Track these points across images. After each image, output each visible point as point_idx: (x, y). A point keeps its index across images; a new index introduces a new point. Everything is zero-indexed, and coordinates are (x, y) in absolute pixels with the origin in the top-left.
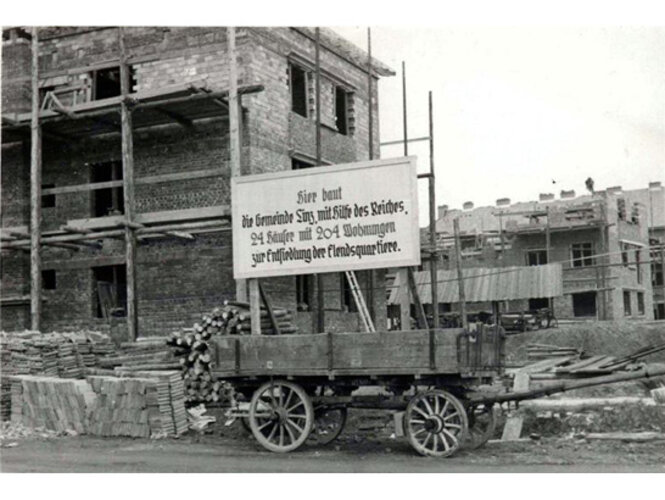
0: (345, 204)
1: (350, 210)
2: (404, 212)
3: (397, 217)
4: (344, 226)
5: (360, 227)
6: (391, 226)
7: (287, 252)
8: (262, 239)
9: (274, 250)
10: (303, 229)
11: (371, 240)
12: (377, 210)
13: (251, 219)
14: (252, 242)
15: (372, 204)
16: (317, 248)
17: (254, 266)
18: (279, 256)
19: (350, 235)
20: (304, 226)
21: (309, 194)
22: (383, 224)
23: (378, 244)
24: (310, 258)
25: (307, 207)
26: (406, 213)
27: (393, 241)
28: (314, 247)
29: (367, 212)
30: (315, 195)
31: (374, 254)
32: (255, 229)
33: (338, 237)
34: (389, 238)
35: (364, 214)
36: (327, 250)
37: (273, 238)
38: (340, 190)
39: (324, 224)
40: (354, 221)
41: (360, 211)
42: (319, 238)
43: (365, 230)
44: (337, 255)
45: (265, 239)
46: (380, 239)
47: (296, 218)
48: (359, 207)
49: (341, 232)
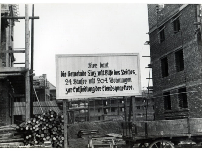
0: (110, 70)
1: (112, 72)
2: (135, 74)
3: (132, 76)
4: (110, 78)
5: (116, 79)
6: (129, 79)
7: (83, 88)
8: (71, 82)
9: (77, 87)
10: (91, 79)
11: (122, 84)
12: (124, 73)
13: (66, 73)
14: (66, 83)
15: (122, 70)
16: (98, 87)
17: (67, 94)
18: (79, 90)
19: (112, 82)
20: (91, 77)
21: (94, 64)
22: (126, 78)
23: (124, 86)
24: (94, 91)
25: (93, 70)
26: (136, 75)
27: (131, 86)
28: (96, 86)
29: (120, 73)
30: (96, 65)
31: (123, 90)
32: (67, 77)
33: (107, 82)
34: (129, 84)
35: (118, 74)
36: (102, 88)
37: (76, 82)
38: (108, 64)
39: (101, 77)
40: (114, 77)
41: (116, 73)
42: (98, 83)
43: (119, 81)
44: (106, 90)
45: (73, 82)
46: (125, 84)
47: (87, 74)
48: (116, 71)
49: (109, 81)
